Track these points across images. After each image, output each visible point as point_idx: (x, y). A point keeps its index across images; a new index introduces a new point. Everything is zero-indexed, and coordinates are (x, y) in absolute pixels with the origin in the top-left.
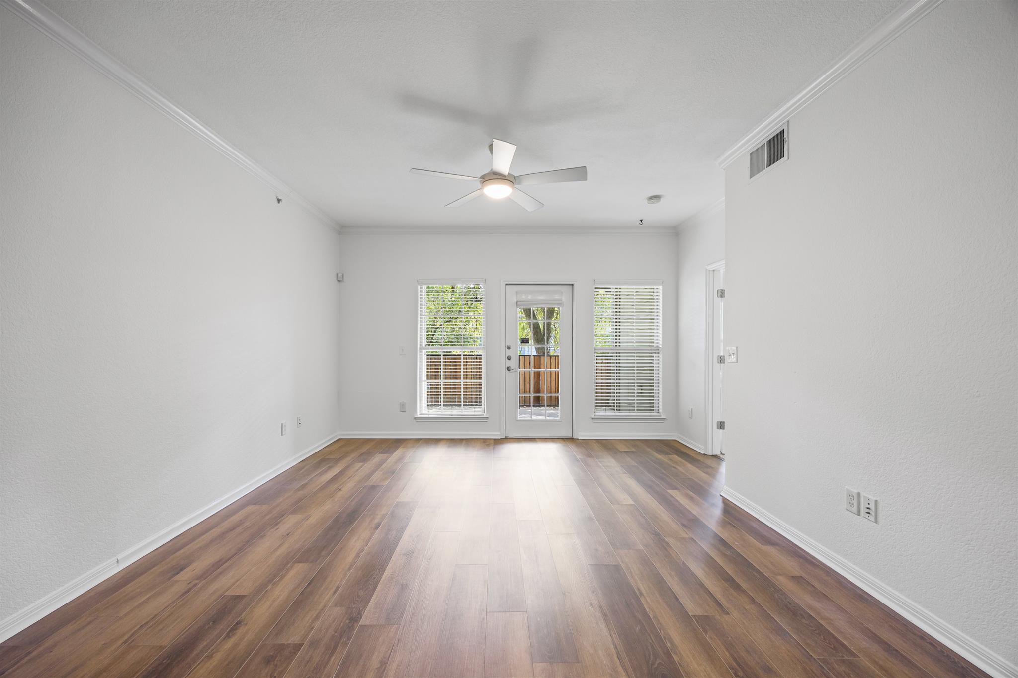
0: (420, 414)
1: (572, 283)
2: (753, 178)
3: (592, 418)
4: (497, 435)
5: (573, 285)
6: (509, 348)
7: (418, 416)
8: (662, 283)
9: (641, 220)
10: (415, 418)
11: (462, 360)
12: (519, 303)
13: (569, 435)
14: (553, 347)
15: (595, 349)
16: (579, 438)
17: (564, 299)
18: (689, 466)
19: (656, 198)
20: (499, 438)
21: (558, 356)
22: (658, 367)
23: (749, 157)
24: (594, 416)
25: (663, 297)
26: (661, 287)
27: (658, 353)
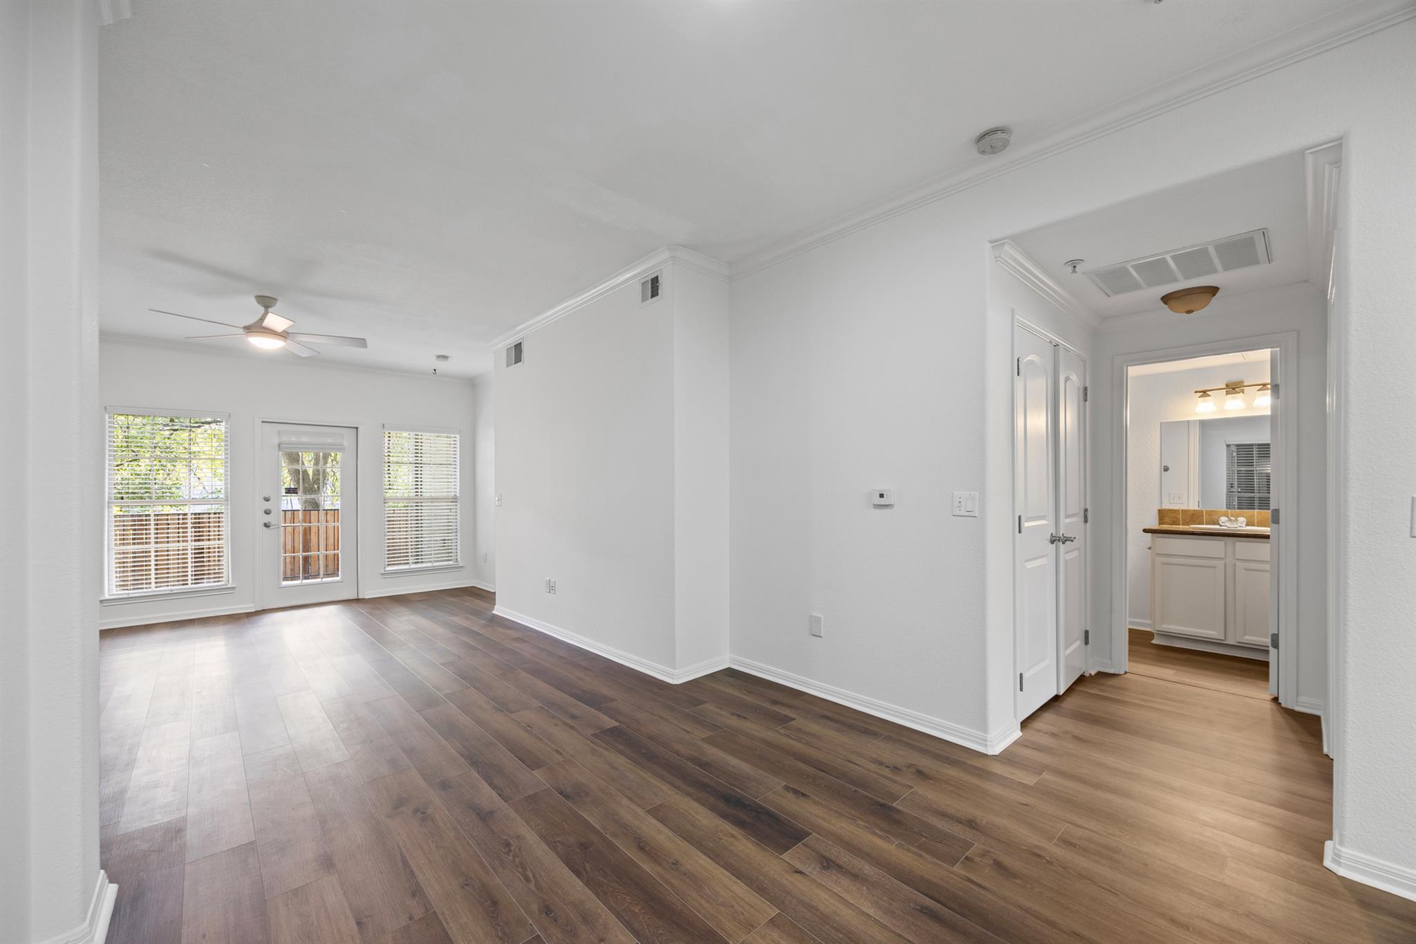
0: (110, 595)
1: (356, 426)
2: (509, 368)
3: (383, 574)
4: (250, 608)
5: (357, 428)
6: (267, 500)
7: (107, 596)
8: (460, 433)
9: (435, 370)
10: (101, 601)
11: (152, 522)
12: (281, 446)
13: (354, 596)
14: (329, 499)
15: (384, 499)
16: (367, 597)
17: (345, 443)
18: (477, 602)
19: (445, 357)
20: (253, 611)
21: (338, 510)
22: (456, 519)
23: (506, 352)
24: (385, 571)
25: (460, 446)
26: (458, 436)
27: (456, 502)
